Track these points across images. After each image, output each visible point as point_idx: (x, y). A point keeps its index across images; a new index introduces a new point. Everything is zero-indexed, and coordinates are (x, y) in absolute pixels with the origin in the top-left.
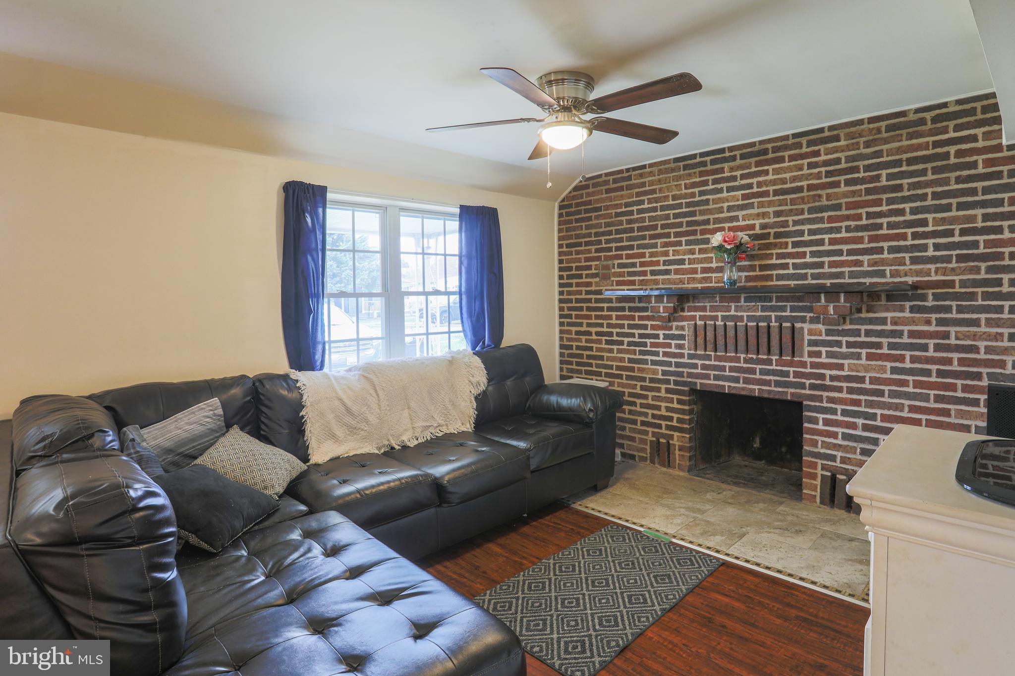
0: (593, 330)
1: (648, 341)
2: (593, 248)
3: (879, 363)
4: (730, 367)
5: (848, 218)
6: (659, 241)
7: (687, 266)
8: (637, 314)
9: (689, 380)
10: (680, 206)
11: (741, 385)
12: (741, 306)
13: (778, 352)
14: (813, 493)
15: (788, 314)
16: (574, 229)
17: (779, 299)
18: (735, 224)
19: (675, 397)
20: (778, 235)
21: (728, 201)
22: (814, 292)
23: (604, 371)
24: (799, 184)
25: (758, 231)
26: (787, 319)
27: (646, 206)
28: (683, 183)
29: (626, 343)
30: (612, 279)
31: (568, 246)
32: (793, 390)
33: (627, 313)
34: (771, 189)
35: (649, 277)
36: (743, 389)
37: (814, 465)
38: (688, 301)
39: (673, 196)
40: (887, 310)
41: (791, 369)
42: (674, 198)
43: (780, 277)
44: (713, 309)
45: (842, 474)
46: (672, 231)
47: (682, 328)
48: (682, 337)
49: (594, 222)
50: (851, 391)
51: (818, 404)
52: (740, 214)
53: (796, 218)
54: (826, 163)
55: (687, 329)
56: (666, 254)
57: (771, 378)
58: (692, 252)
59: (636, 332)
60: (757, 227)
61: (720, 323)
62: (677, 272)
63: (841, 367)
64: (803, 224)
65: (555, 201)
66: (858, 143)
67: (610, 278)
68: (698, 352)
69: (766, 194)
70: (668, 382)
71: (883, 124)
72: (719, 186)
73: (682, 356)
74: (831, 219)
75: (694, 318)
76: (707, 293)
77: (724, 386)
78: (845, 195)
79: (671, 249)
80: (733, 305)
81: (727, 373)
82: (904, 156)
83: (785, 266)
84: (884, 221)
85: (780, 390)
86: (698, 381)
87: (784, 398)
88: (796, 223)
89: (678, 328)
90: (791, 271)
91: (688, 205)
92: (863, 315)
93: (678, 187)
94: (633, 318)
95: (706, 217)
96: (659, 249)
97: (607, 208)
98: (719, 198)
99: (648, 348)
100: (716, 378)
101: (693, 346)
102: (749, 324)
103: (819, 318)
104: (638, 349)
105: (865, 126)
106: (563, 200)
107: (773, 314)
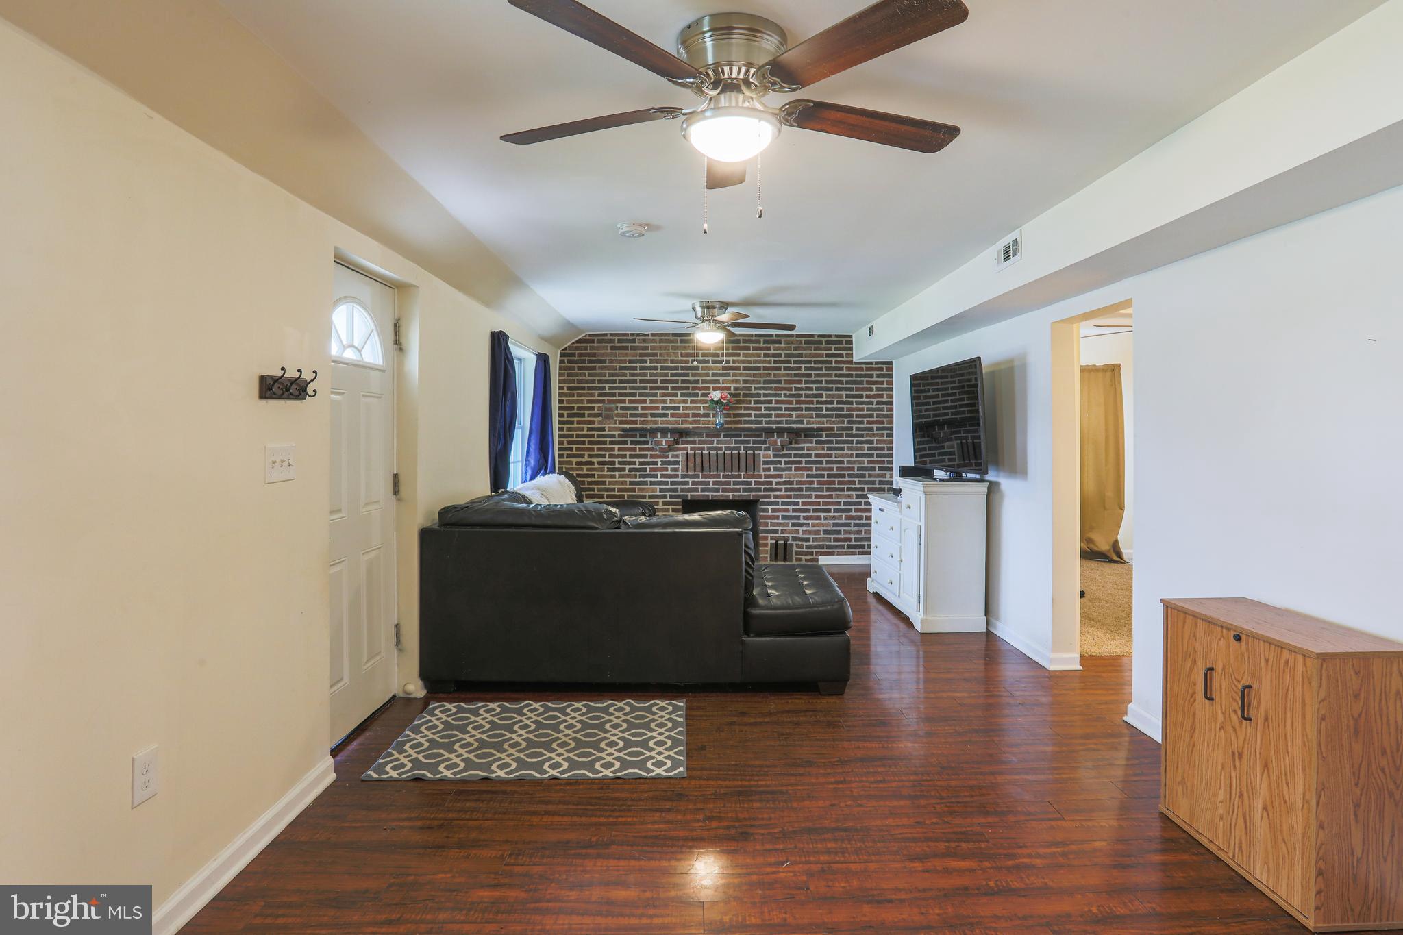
0: (595, 460)
1: (648, 467)
2: (597, 392)
3: (801, 472)
4: (713, 482)
5: (785, 389)
6: (659, 392)
7: (681, 412)
8: (638, 447)
9: (682, 493)
10: (677, 368)
11: (721, 493)
12: (721, 440)
13: (745, 470)
14: (766, 556)
15: (751, 445)
16: (577, 375)
17: (746, 436)
18: (717, 385)
19: (670, 507)
20: (745, 395)
21: (712, 369)
22: (770, 432)
23: (606, 493)
24: (759, 365)
25: (732, 391)
26: (751, 448)
27: (648, 364)
28: (679, 352)
29: (627, 470)
30: (615, 418)
31: (568, 389)
32: (753, 493)
33: (629, 446)
34: (742, 365)
35: (649, 418)
36: (722, 495)
37: (766, 538)
38: (682, 437)
39: (671, 360)
40: (805, 443)
41: (753, 480)
42: (672, 361)
43: (746, 422)
44: (700, 442)
45: (781, 540)
46: (670, 385)
47: (677, 456)
48: (677, 463)
49: (598, 371)
50: (786, 490)
51: (768, 500)
52: (721, 379)
53: (756, 386)
54: (774, 355)
55: (680, 457)
56: (665, 402)
57: (741, 486)
58: (686, 402)
59: (638, 460)
60: (732, 389)
61: (705, 452)
62: (673, 415)
63: (781, 476)
64: (760, 390)
65: (559, 348)
66: (790, 347)
67: (613, 418)
68: (689, 473)
69: (738, 368)
70: (665, 496)
71: (803, 339)
72: (707, 358)
73: (677, 476)
74: (776, 389)
75: (686, 449)
76: (696, 432)
77: (709, 495)
78: (784, 375)
79: (669, 398)
80: (715, 440)
81: (711, 486)
82: (813, 359)
83: (749, 415)
84: (803, 393)
85: (746, 493)
86: (689, 494)
87: (748, 499)
88: (756, 389)
89: (673, 456)
90: (753, 418)
91: (683, 368)
92: (793, 446)
93: (676, 354)
94: (635, 450)
95: (696, 378)
96: (659, 398)
97: (612, 361)
98: (707, 367)
99: (648, 473)
100: (703, 490)
101: (685, 469)
102: (726, 452)
103: (769, 447)
104: (638, 473)
105: (794, 338)
106: (565, 349)
107: (742, 445)
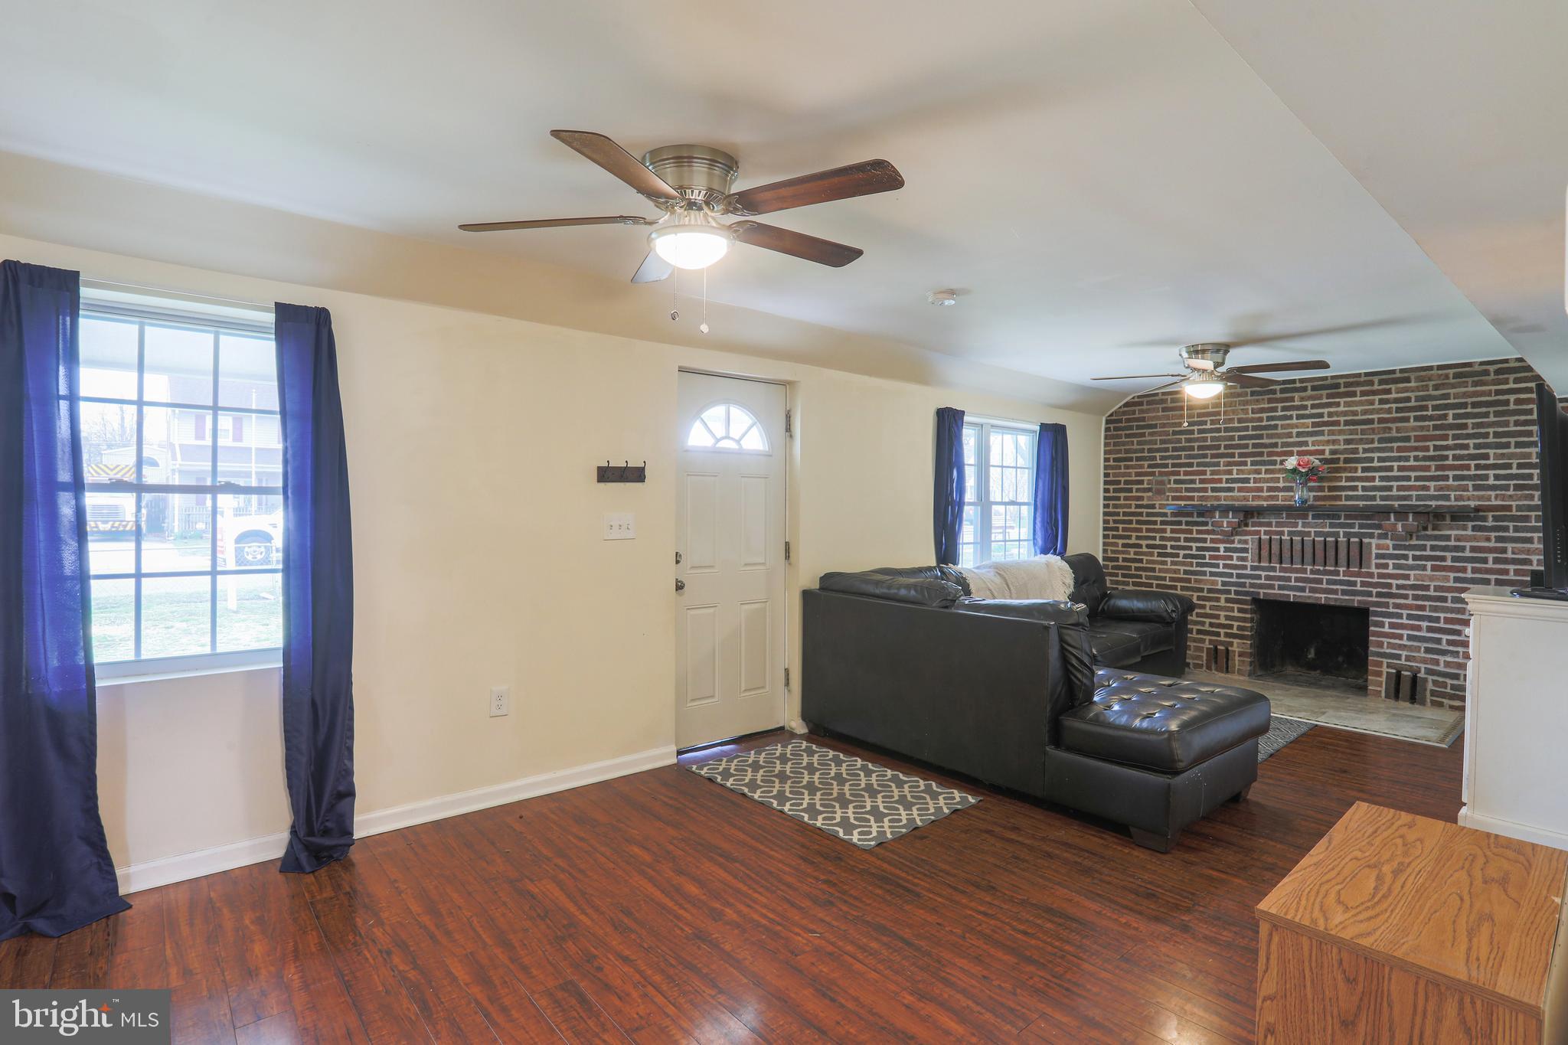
0: (1144, 543)
1: (1207, 554)
2: (1146, 463)
3: (1444, 573)
4: (1296, 578)
5: (1416, 449)
6: (1222, 460)
7: (1252, 485)
8: (1195, 528)
9: (1252, 590)
10: (1246, 429)
11: (1307, 594)
12: (1309, 523)
13: (1345, 564)
14: (1379, 689)
15: (1356, 530)
16: (1124, 444)
17: (1347, 517)
18: (1304, 448)
19: (1236, 606)
20: (1346, 461)
21: (1297, 427)
22: (1384, 512)
23: (1155, 582)
24: (1370, 417)
25: (1327, 455)
26: (1355, 535)
27: (1209, 426)
28: (1250, 407)
29: (1181, 556)
30: (1168, 494)
31: (1115, 460)
32: (1360, 598)
33: (1184, 527)
34: (1342, 419)
35: (1210, 494)
36: (1309, 597)
37: (1380, 664)
38: (1252, 517)
39: (1238, 419)
40: (1451, 529)
41: (1359, 580)
42: (1240, 421)
43: (1348, 498)
44: (1278, 524)
45: (1406, 671)
46: (1237, 451)
47: (1246, 542)
48: (1246, 550)
49: (1148, 438)
50: (1416, 597)
51: (1384, 610)
52: (1310, 439)
53: (1366, 446)
54: (1396, 401)
55: (1250, 543)
56: (1230, 472)
57: (1338, 587)
58: (1258, 472)
59: (1194, 545)
60: (1327, 452)
61: (1286, 537)
62: (1240, 490)
63: (1407, 577)
64: (1373, 452)
65: (1104, 415)
66: (1427, 386)
67: (1165, 493)
68: (1262, 564)
69: (1337, 423)
70: (1228, 592)
71: (1451, 372)
72: (1289, 413)
73: (1245, 567)
74: (1399, 449)
75: (1258, 533)
76: (1275, 510)
77: (1289, 595)
78: (1414, 429)
79: (1235, 468)
80: (1300, 522)
81: (1293, 583)
82: (1470, 400)
83: (1355, 488)
84: (1450, 453)
85: (1347, 598)
86: (1261, 591)
87: (1350, 605)
88: (1365, 451)
89: (1240, 542)
90: (1360, 493)
91: (1254, 428)
92: (1429, 532)
93: (1245, 411)
94: (1191, 532)
95: (1274, 441)
96: (1222, 468)
97: (1164, 425)
98: (1288, 425)
99: (1207, 561)
100: (1281, 588)
101: (1257, 558)
102: (1316, 539)
103: (1386, 534)
104: (1195, 561)
105: (1434, 372)
106: (1111, 415)
107: (1341, 531)
